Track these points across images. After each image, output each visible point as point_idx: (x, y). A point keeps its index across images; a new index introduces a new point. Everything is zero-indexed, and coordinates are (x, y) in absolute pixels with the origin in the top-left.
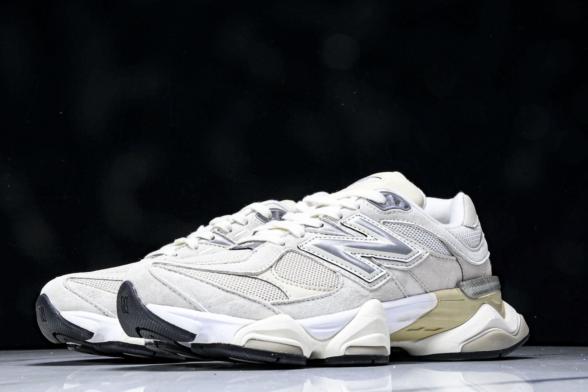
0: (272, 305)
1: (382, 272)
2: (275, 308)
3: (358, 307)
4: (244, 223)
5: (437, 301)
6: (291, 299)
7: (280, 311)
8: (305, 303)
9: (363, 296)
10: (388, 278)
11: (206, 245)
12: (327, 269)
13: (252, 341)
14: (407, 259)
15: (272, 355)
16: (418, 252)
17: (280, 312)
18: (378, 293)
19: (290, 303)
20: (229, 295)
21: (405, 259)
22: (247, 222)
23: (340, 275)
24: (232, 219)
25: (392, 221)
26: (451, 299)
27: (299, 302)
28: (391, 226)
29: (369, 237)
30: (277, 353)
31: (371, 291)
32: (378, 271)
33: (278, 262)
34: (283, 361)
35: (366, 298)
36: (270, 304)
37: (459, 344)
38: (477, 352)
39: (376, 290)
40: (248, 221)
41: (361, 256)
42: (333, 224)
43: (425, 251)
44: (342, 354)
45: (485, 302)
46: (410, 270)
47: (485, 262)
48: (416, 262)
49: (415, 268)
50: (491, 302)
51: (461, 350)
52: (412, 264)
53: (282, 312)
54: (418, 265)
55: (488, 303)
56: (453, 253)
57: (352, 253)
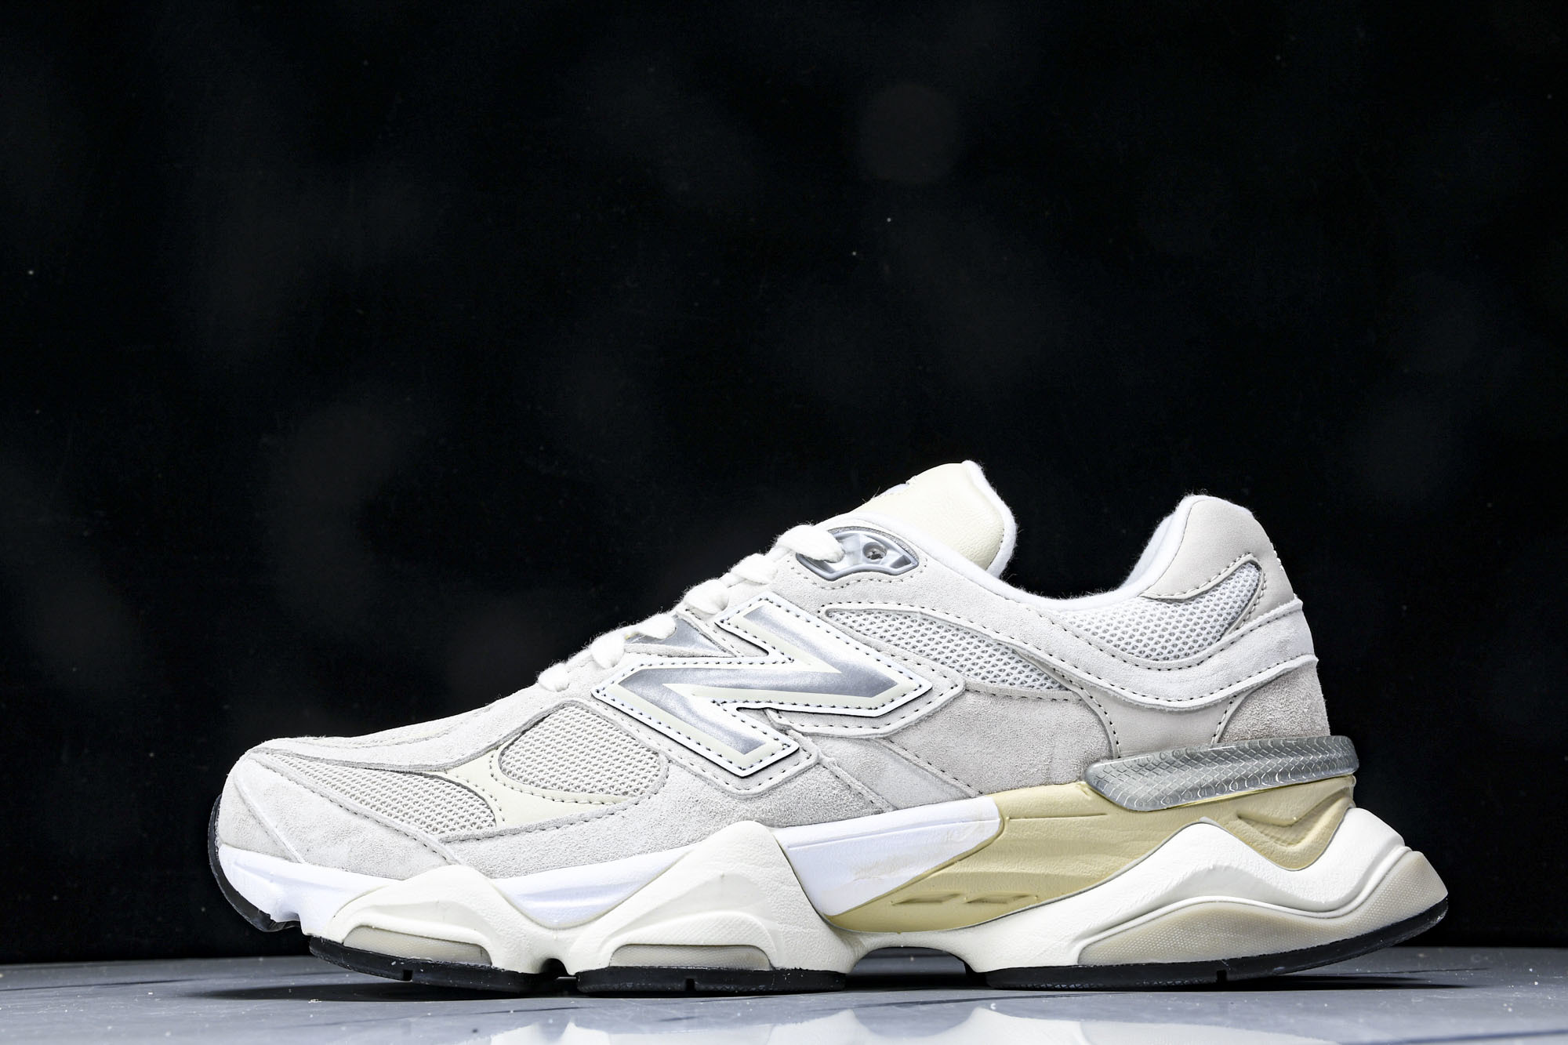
0: (443, 845)
1: (789, 746)
2: (448, 849)
3: (689, 842)
5: (999, 820)
6: (500, 826)
7: (456, 857)
8: (530, 836)
9: (713, 814)
10: (805, 763)
12: (638, 746)
13: (364, 930)
14: (876, 708)
15: (393, 964)
16: (920, 686)
17: (456, 861)
18: (764, 804)
19: (490, 837)
20: (356, 821)
21: (871, 709)
23: (663, 761)
25: (854, 606)
26: (1053, 812)
27: (515, 833)
28: (849, 622)
29: (774, 655)
30: (404, 960)
31: (746, 800)
32: (779, 744)
33: (524, 733)
34: (419, 978)
35: (722, 817)
36: (436, 841)
37: (1072, 943)
38: (1128, 965)
39: (760, 795)
41: (738, 709)
42: (698, 628)
43: (947, 682)
44: (604, 965)
45: (1203, 819)
46: (888, 738)
47: (1229, 700)
48: (911, 716)
49: (911, 732)
50: (1240, 817)
51: (1079, 959)
52: (896, 723)
53: (461, 861)
54: (920, 721)
55: (1212, 822)
56: (1060, 681)
57: (714, 702)
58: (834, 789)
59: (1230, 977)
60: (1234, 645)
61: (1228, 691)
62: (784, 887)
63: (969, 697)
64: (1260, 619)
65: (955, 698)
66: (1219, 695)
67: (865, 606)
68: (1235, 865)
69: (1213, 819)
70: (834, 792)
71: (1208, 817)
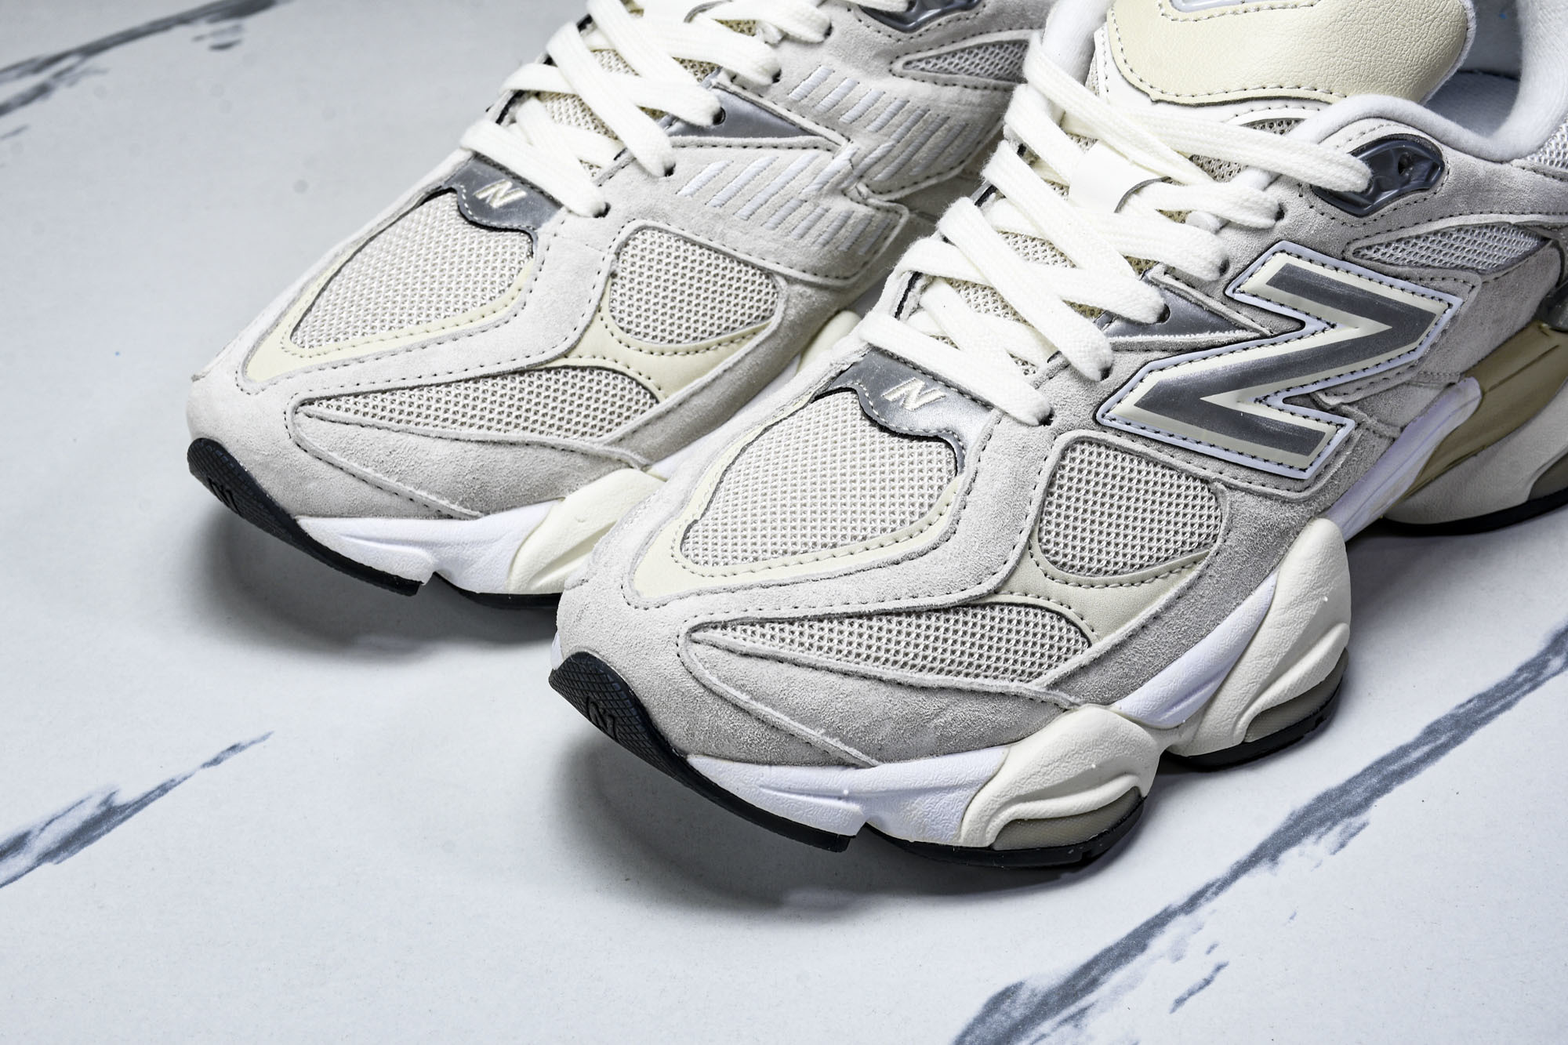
0: (1050, 691)
1: (1344, 426)
2: (1060, 696)
3: (1272, 570)
4: (817, 37)
6: (1099, 642)
7: (1072, 699)
8: (1136, 643)
9: (1286, 531)
11: (699, 149)
12: (1183, 478)
13: (1013, 828)
14: (1416, 348)
16: (1449, 306)
17: (1074, 704)
19: (1095, 664)
21: (1412, 351)
22: (826, 27)
23: (1222, 492)
24: (776, 27)
25: (1382, 237)
27: (1121, 646)
29: (1311, 325)
31: (1309, 501)
32: (1333, 428)
33: (1044, 503)
35: (1294, 530)
36: (1045, 690)
40: (833, 25)
42: (1199, 303)
44: (1238, 743)
46: (1420, 373)
51: (1531, 493)
53: (1078, 700)
57: (1257, 400)
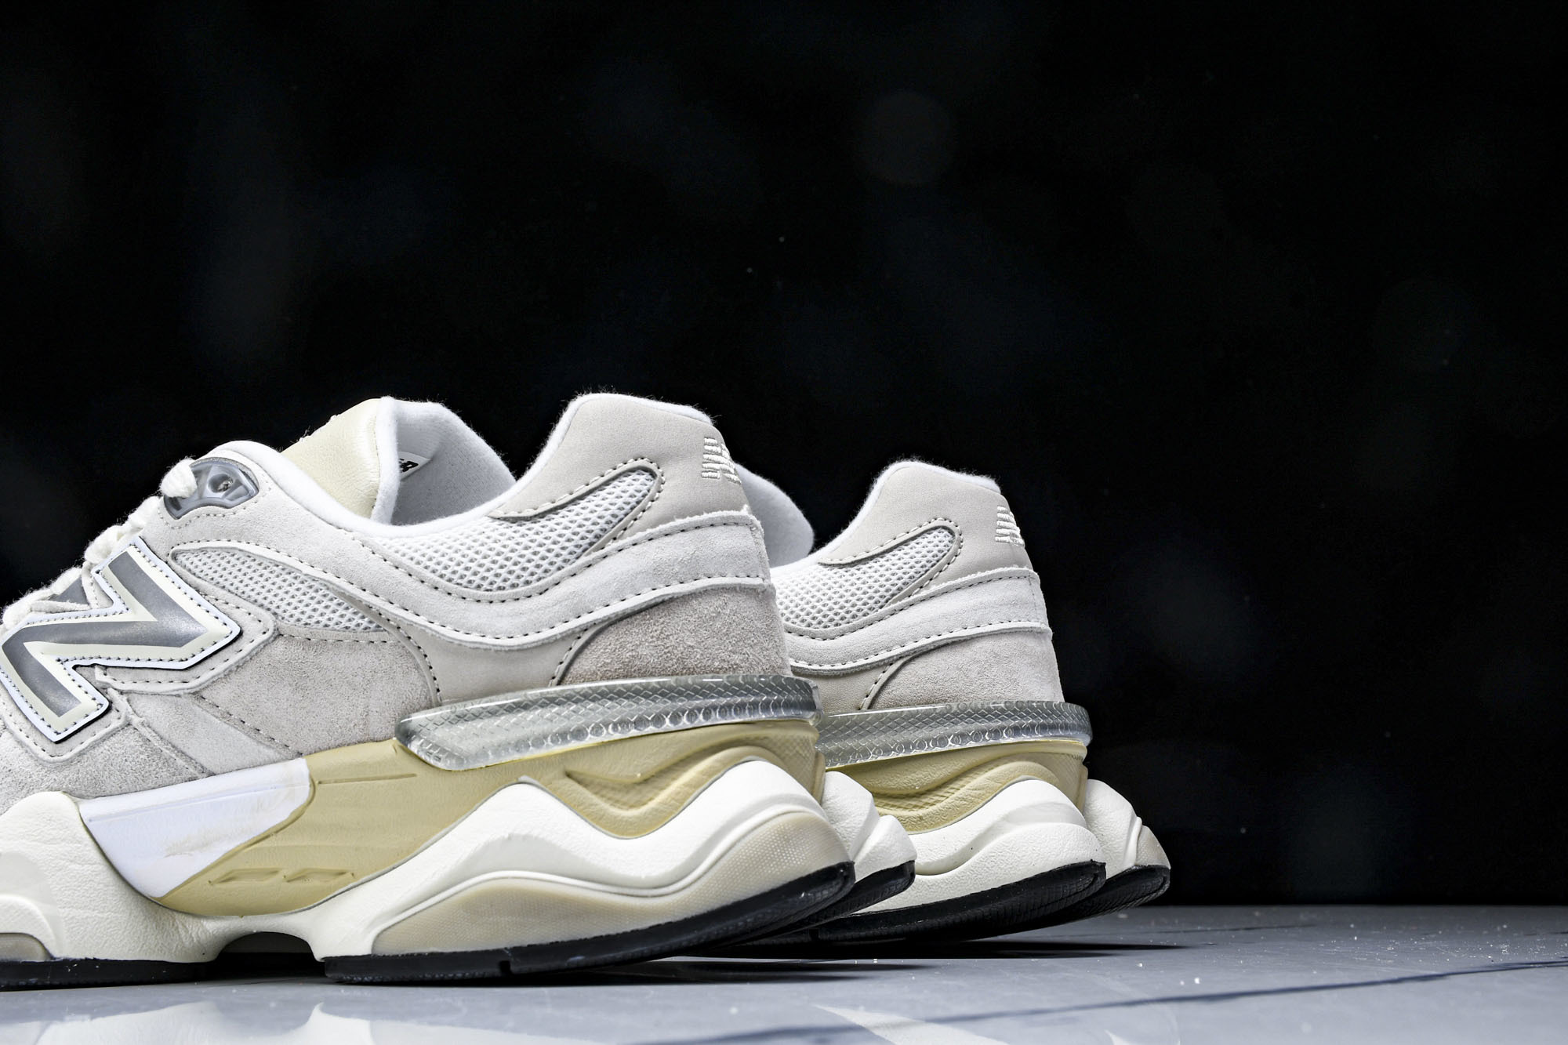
1: (102, 706)
5: (309, 785)
9: (23, 785)
10: (113, 726)
14: (187, 660)
16: (231, 631)
18: (70, 774)
21: (182, 661)
25: (194, 545)
26: (362, 774)
29: (116, 606)
31: (56, 768)
32: (93, 705)
35: (28, 789)
37: (367, 929)
38: (412, 955)
39: (68, 762)
41: (75, 668)
43: (260, 626)
45: (523, 778)
46: (197, 695)
47: (574, 634)
48: (219, 665)
49: (219, 686)
50: (569, 775)
51: (373, 947)
52: (205, 674)
54: (228, 673)
55: (536, 782)
56: (379, 620)
57: (59, 660)
58: (141, 753)
59: (514, 968)
60: (591, 568)
61: (574, 623)
62: (73, 866)
63: (280, 644)
64: (639, 535)
65: (266, 644)
66: (561, 628)
67: (204, 544)
68: (535, 833)
69: (535, 778)
70: (142, 756)
71: (529, 775)
